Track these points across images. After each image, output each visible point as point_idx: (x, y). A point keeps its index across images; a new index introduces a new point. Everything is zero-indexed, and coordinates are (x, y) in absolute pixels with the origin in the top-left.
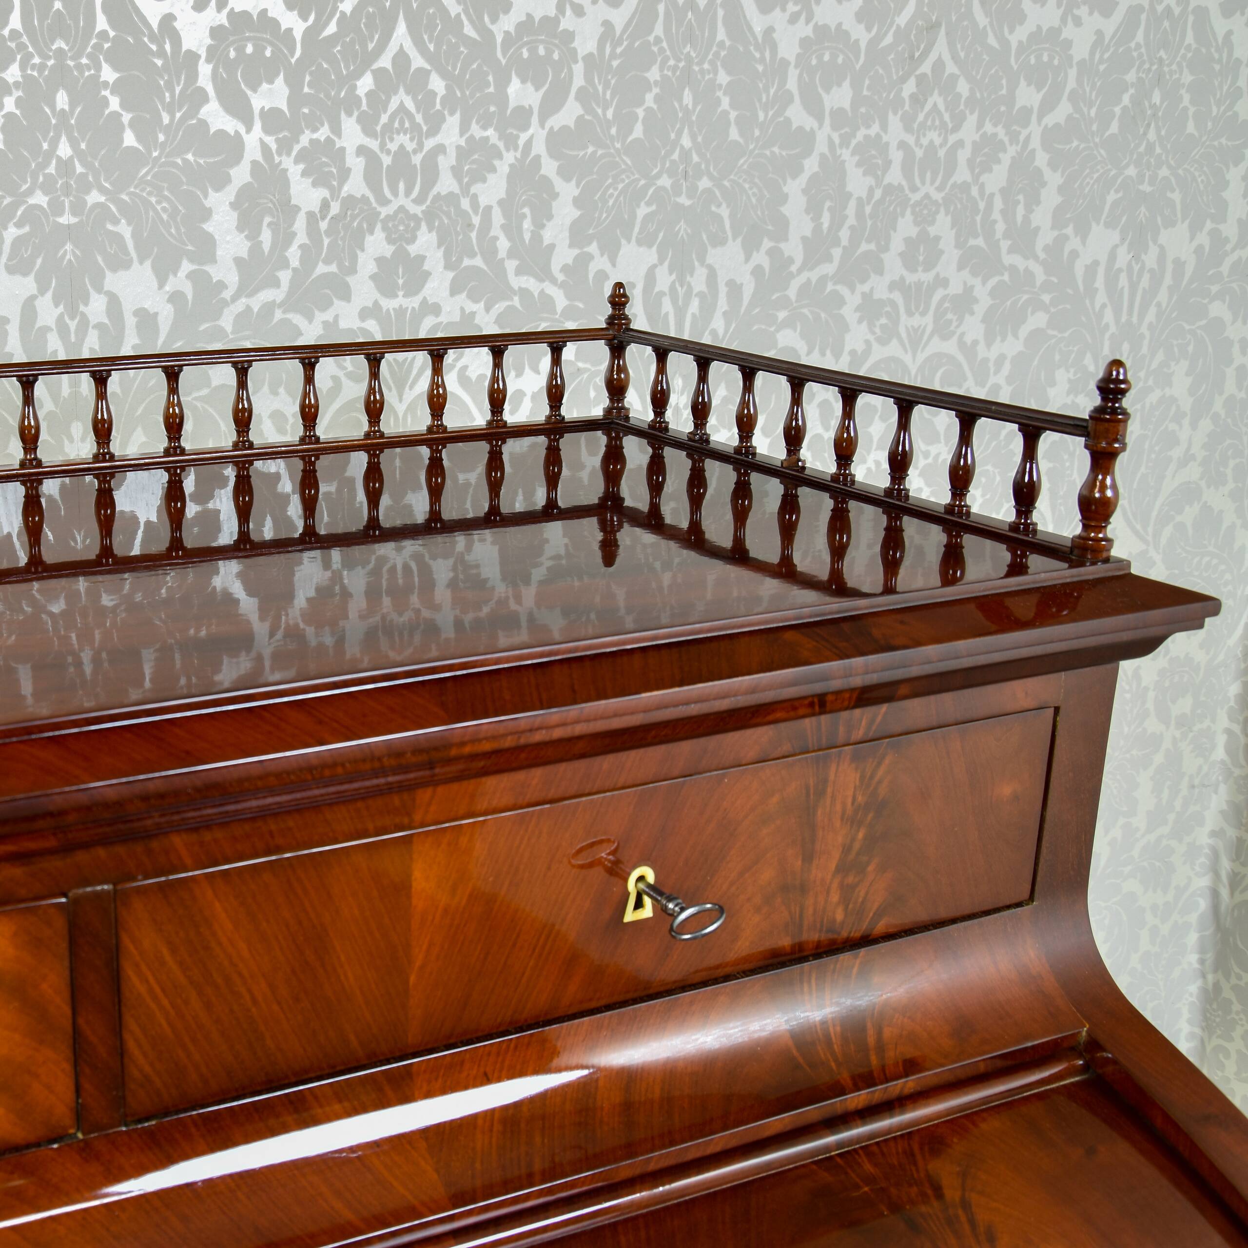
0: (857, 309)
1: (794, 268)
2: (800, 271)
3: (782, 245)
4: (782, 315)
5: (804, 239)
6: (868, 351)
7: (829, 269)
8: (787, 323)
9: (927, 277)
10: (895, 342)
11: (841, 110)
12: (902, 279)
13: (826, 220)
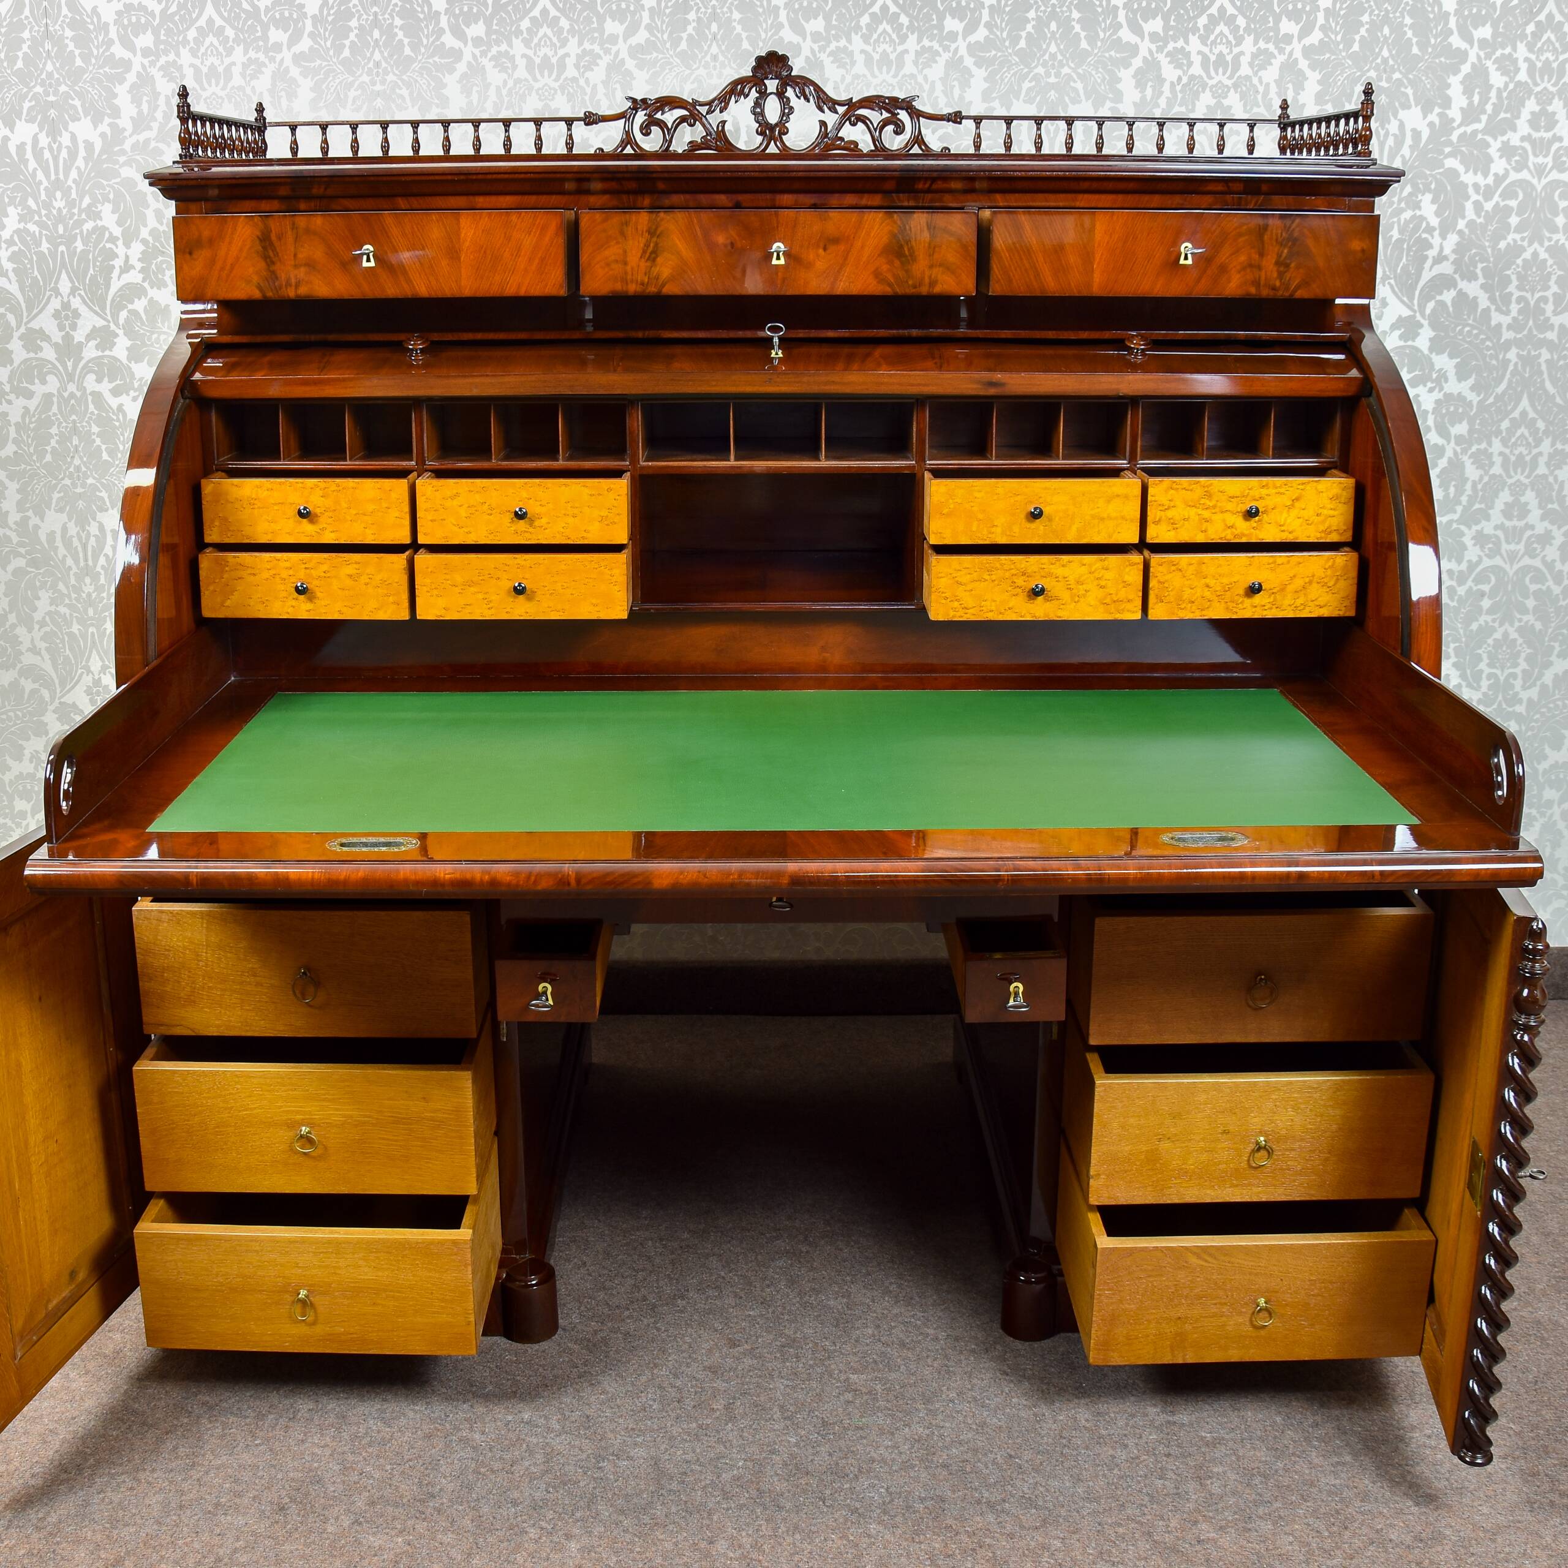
0: (1499, 150)
1: (1455, 125)
2: (1459, 126)
3: (1448, 112)
4: (1447, 150)
5: (1462, 109)
6: (1506, 174)
7: (1480, 126)
8: (1450, 155)
9: (1548, 135)
10: (1525, 171)
11: (1485, 39)
12: (1529, 134)
13: (1476, 99)
